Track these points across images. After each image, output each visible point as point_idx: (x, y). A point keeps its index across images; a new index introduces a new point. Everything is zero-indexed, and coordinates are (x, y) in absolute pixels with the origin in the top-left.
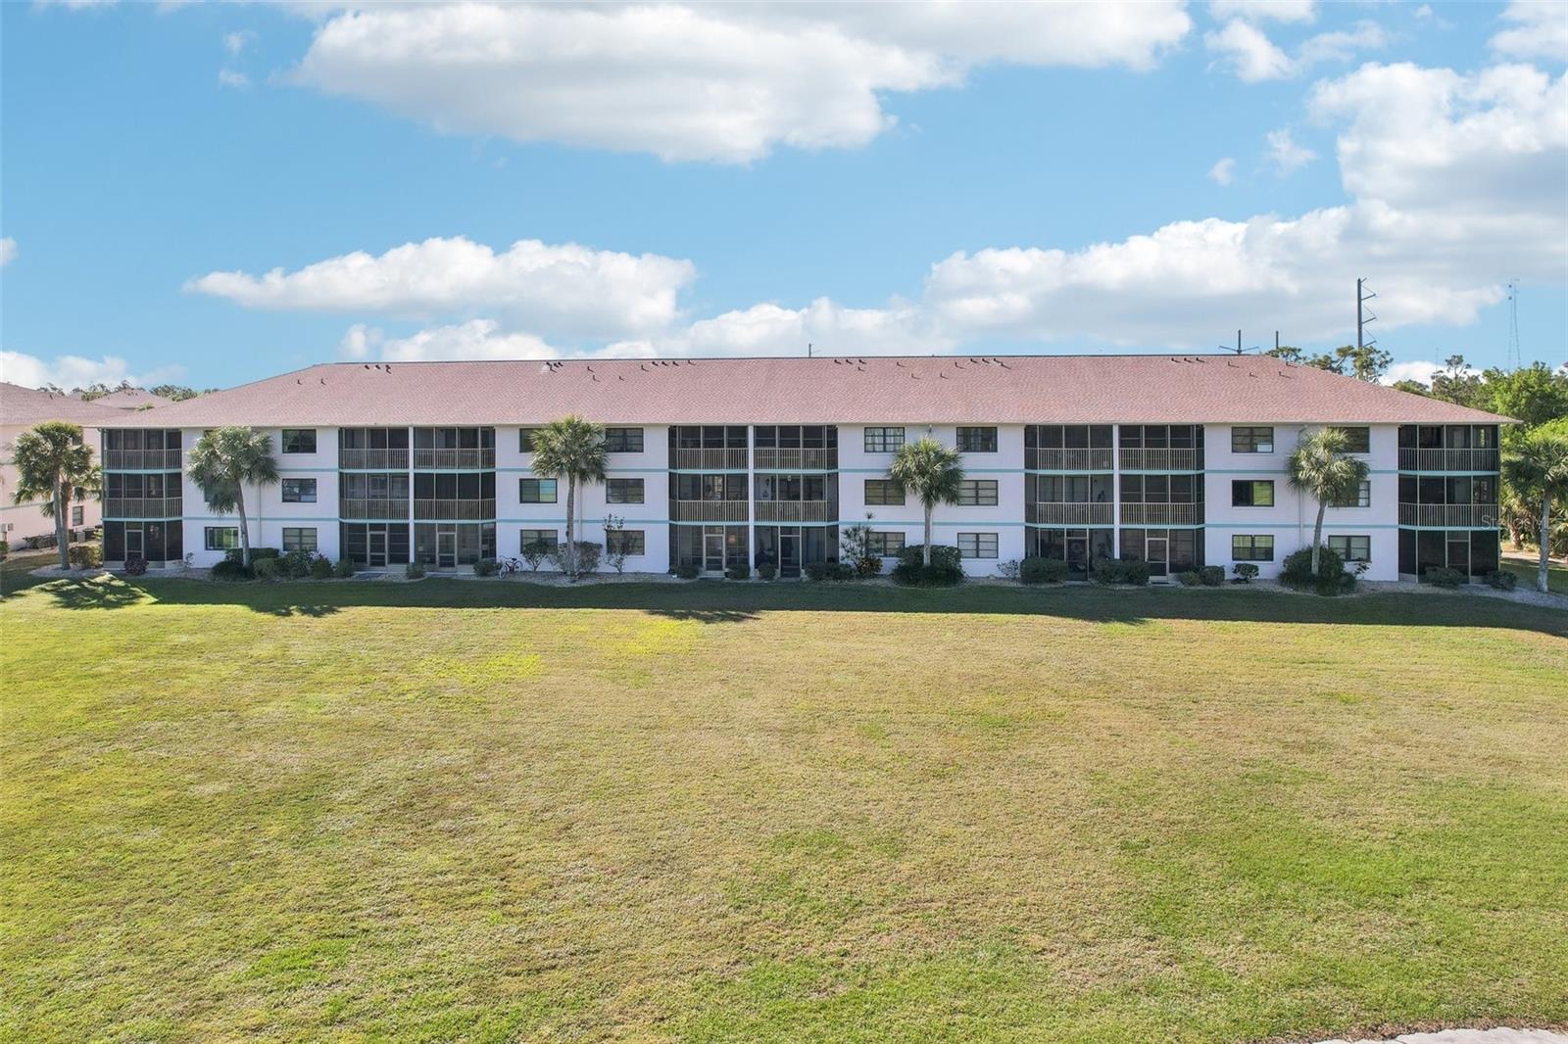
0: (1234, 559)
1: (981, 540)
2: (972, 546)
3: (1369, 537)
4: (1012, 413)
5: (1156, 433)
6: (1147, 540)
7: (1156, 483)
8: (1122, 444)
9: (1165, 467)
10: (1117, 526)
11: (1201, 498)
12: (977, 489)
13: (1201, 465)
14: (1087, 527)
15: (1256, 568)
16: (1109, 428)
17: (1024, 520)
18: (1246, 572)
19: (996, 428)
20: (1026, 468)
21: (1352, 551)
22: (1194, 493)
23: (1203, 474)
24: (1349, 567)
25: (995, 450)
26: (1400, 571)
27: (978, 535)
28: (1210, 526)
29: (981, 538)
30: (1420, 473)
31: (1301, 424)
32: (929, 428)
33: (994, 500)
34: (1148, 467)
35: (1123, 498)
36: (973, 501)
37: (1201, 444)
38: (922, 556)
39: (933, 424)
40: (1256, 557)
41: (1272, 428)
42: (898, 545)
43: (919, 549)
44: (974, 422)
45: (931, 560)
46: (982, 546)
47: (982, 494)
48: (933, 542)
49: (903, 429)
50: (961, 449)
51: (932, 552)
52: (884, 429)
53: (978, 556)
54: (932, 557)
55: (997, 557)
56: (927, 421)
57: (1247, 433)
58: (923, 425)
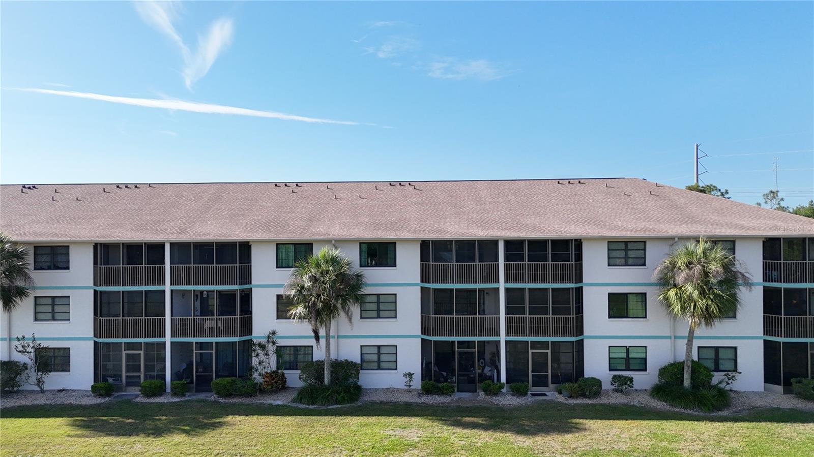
0: (610, 370)
1: (382, 352)
2: (375, 357)
3: (735, 348)
4: (410, 230)
5: (538, 247)
6: (530, 351)
7: (538, 296)
8: (507, 258)
9: (545, 280)
10: (503, 338)
11: (580, 310)
12: (378, 302)
13: (579, 278)
14: (476, 339)
15: (631, 380)
16: (495, 243)
17: (419, 333)
18: (622, 383)
19: (395, 243)
20: (422, 281)
21: (721, 361)
22: (573, 305)
23: (582, 287)
24: (717, 378)
25: (394, 265)
26: (765, 382)
27: (379, 347)
28: (589, 337)
29: (383, 350)
30: (783, 285)
31: (672, 238)
32: (337, 243)
33: (393, 314)
35: (508, 311)
36: (375, 314)
37: (579, 257)
38: (324, 371)
39: (336, 241)
40: (631, 368)
41: (645, 242)
42: (308, 358)
43: (320, 364)
44: (373, 237)
45: (331, 375)
46: (383, 358)
47: (382, 307)
48: (333, 357)
49: (311, 244)
50: (363, 265)
51: (332, 366)
52: (295, 244)
53: (379, 368)
54: (332, 372)
55: (396, 369)
56: (330, 237)
57: (623, 246)
58: (328, 241)
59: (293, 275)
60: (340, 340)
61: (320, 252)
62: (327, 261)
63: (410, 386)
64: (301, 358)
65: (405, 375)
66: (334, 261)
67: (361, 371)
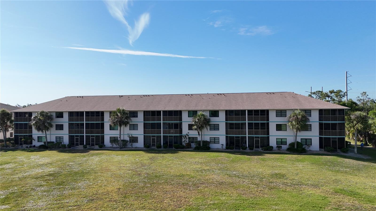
0: (277, 144)
2: (214, 140)
3: (311, 139)
4: (222, 107)
5: (256, 112)
6: (254, 139)
7: (256, 124)
8: (248, 115)
9: (259, 121)
10: (247, 136)
11: (268, 129)
13: (268, 120)
14: (240, 136)
15: (281, 147)
16: (245, 111)
17: (225, 134)
18: (279, 147)
20: (226, 121)
21: (307, 142)
22: (266, 127)
23: (269, 122)
24: (305, 147)
25: (218, 116)
26: (319, 148)
27: (215, 138)
28: (270, 136)
30: (324, 122)
31: (293, 109)
32: (204, 111)
33: (218, 129)
34: (255, 121)
35: (249, 129)
36: (213, 129)
37: (268, 115)
38: (200, 143)
39: (203, 110)
40: (282, 144)
41: (286, 111)
42: (196, 140)
43: (200, 141)
44: (213, 109)
45: (203, 144)
46: (216, 141)
47: (215, 127)
48: (203, 140)
49: (197, 111)
50: (210, 116)
51: (203, 142)
52: (193, 111)
53: (215, 143)
54: (203, 143)
55: (219, 143)
56: (202, 109)
57: (280, 112)
58: (201, 110)
59: (193, 119)
60: (205, 136)
61: (199, 113)
62: (201, 115)
63: (223, 147)
64: (194, 140)
65: (221, 145)
66: (203, 115)
67: (210, 144)
